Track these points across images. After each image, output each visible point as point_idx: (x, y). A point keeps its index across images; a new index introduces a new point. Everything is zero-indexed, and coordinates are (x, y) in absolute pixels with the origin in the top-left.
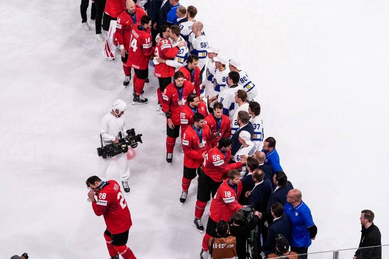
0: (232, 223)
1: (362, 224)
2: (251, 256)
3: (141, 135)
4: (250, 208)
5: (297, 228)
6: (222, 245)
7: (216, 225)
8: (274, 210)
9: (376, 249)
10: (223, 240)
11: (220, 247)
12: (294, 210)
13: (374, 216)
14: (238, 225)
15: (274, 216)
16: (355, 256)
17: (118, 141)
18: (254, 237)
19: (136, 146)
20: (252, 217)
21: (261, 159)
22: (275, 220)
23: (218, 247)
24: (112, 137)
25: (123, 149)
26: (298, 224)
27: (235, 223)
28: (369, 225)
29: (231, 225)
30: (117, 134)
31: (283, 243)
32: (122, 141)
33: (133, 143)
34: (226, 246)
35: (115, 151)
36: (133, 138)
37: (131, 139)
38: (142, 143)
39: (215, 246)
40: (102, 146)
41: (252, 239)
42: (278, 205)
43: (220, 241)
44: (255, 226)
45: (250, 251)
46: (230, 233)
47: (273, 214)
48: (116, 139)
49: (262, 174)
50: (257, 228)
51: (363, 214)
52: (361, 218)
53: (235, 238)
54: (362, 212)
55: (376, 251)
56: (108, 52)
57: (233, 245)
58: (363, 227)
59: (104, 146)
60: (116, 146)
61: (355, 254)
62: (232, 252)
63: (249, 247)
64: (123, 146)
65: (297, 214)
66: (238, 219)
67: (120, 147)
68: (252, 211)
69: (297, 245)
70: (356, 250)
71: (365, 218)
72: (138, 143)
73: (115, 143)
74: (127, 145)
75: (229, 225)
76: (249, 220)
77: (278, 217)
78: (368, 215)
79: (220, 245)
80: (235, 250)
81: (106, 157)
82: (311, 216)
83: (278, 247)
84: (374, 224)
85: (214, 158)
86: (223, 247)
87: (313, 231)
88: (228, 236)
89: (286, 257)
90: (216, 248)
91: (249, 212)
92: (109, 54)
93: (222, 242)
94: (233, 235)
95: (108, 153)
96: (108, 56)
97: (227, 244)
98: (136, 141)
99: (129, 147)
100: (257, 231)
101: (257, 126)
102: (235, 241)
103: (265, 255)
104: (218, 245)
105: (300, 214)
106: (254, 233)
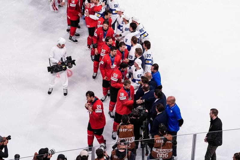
0: (131, 117)
1: (210, 117)
2: (143, 137)
3: (75, 60)
4: (143, 108)
5: (171, 120)
6: (125, 129)
7: (121, 117)
8: (158, 108)
9: (219, 133)
10: (126, 127)
11: (124, 131)
12: (170, 109)
13: (218, 112)
14: (135, 118)
15: (158, 112)
16: (206, 137)
17: (60, 63)
18: (145, 125)
19: (72, 67)
20: (144, 113)
21: (150, 77)
22: (158, 114)
23: (123, 131)
24: (57, 61)
25: (64, 68)
26: (172, 117)
27: (133, 117)
28: (215, 118)
29: (131, 118)
30: (60, 59)
31: (163, 129)
32: (63, 63)
33: (70, 65)
34: (128, 130)
35: (58, 69)
36: (70, 62)
37: (69, 62)
38: (75, 65)
39: (121, 130)
40: (50, 65)
41: (143, 126)
42: (160, 105)
43: (124, 127)
44: (146, 119)
45: (142, 134)
46: (130, 122)
47: (157, 110)
48: (59, 61)
49: (148, 87)
50: (147, 120)
51: (212, 111)
52: (210, 114)
53: (133, 125)
54: (211, 110)
55: (219, 134)
56: (54, 7)
57: (132, 130)
58: (211, 119)
59: (51, 66)
60: (59, 66)
61: (206, 136)
62: (131, 134)
63: (142, 131)
64: (63, 66)
65: (171, 111)
66: (135, 114)
67: (61, 67)
68: (144, 109)
69: (171, 130)
70: (207, 133)
71: (212, 114)
72: (73, 65)
73: (59, 64)
74: (66, 66)
75: (130, 118)
76: (142, 115)
77: (160, 112)
78: (214, 112)
79: (124, 129)
80: (133, 133)
81: (53, 73)
82: (180, 113)
83: (161, 131)
84: (218, 117)
85: (114, 75)
86: (125, 131)
87: (181, 122)
88: (128, 124)
89: (165, 138)
90: (121, 131)
91: (142, 110)
92: (55, 9)
93: (125, 128)
94: (131, 123)
95: (54, 70)
96: (54, 10)
97: (128, 129)
98: (72, 64)
99: (67, 67)
100: (147, 122)
101: (149, 56)
102: (133, 127)
103: (152, 136)
104: (122, 130)
105: (173, 112)
106: (145, 123)
